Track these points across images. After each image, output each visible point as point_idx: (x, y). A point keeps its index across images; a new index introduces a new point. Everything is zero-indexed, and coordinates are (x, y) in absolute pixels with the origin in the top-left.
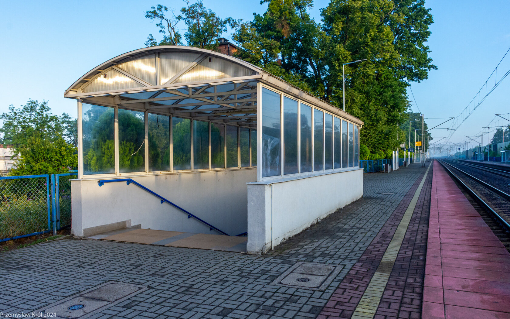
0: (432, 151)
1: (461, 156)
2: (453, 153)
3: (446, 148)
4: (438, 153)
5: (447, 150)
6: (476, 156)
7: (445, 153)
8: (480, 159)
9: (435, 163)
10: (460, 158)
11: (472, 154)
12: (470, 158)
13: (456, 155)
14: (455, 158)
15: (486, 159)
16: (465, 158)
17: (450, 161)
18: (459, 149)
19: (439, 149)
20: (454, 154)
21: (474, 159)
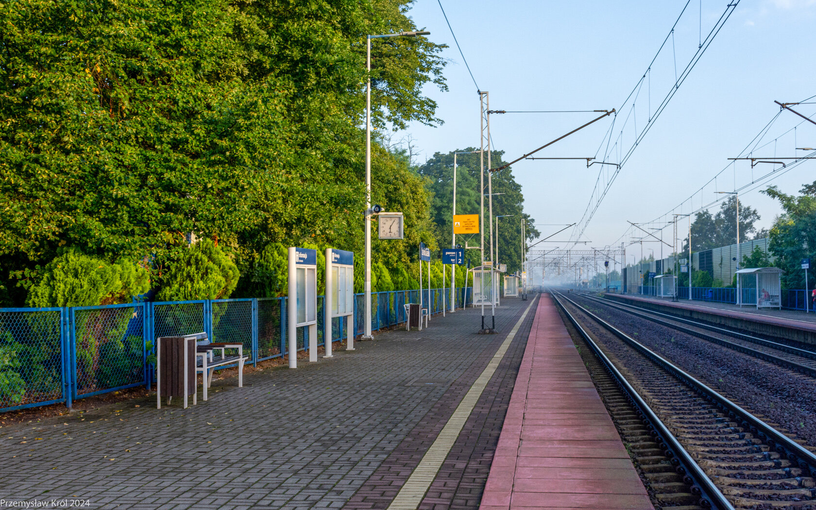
0: (538, 270)
1: (612, 284)
2: (587, 275)
3: (573, 262)
4: (553, 275)
5: (573, 269)
6: (650, 285)
7: (569, 275)
8: (666, 294)
9: (544, 308)
10: (608, 289)
11: (637, 280)
12: (634, 291)
13: (595, 282)
14: (593, 289)
15: (682, 293)
16: (620, 289)
17: (583, 296)
18: (607, 264)
19: (556, 264)
20: (590, 279)
21: (646, 291)
